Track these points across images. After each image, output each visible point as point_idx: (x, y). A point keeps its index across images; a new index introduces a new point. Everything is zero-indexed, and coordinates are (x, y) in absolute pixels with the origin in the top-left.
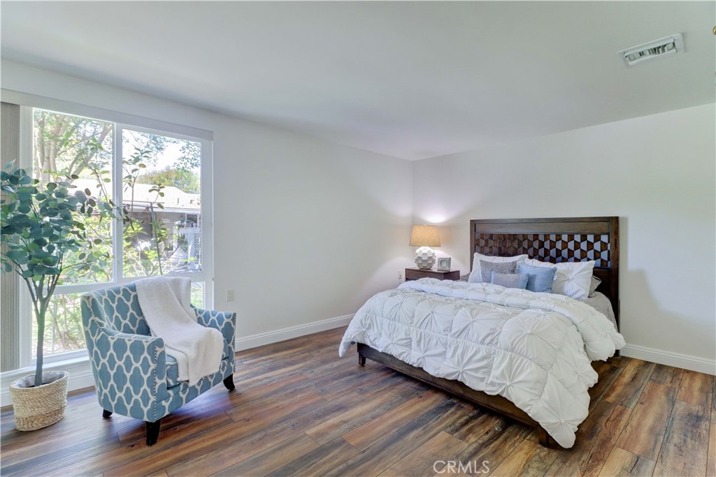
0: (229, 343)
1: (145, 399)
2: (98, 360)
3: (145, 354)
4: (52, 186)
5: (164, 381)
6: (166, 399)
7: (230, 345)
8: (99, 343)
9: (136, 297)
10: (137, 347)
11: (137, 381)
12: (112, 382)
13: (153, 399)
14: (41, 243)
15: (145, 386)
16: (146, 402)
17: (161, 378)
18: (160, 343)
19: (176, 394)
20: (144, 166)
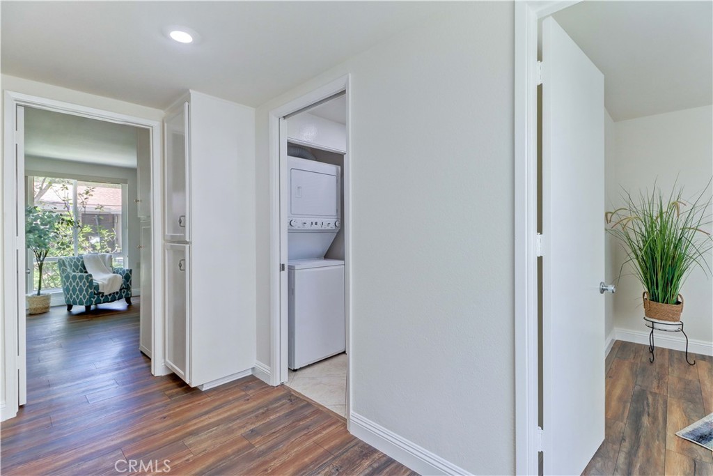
0: (128, 281)
1: (84, 297)
2: (65, 284)
3: (84, 280)
4: (44, 212)
5: (92, 291)
6: (94, 298)
7: (128, 283)
8: (65, 277)
9: (83, 261)
10: (81, 278)
11: (81, 290)
12: (71, 292)
13: (87, 297)
14: (40, 237)
15: (84, 292)
16: (84, 298)
17: (91, 289)
18: (91, 276)
19: (98, 297)
20: (92, 195)
